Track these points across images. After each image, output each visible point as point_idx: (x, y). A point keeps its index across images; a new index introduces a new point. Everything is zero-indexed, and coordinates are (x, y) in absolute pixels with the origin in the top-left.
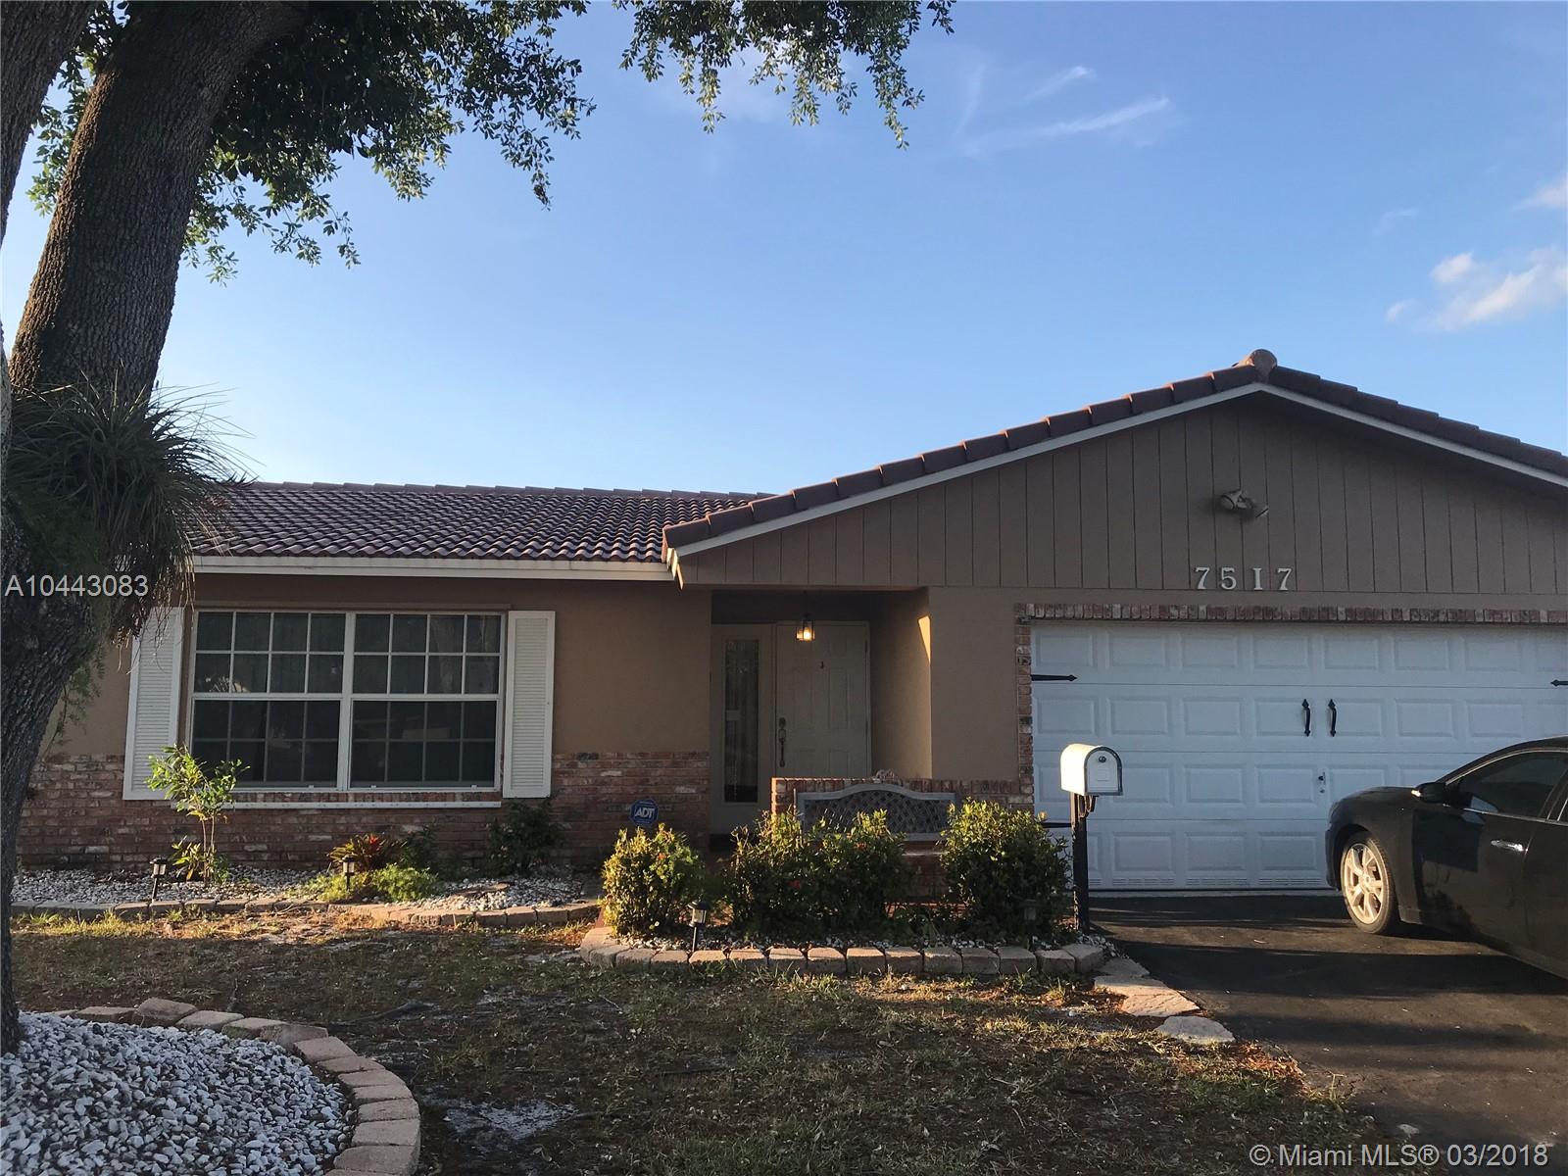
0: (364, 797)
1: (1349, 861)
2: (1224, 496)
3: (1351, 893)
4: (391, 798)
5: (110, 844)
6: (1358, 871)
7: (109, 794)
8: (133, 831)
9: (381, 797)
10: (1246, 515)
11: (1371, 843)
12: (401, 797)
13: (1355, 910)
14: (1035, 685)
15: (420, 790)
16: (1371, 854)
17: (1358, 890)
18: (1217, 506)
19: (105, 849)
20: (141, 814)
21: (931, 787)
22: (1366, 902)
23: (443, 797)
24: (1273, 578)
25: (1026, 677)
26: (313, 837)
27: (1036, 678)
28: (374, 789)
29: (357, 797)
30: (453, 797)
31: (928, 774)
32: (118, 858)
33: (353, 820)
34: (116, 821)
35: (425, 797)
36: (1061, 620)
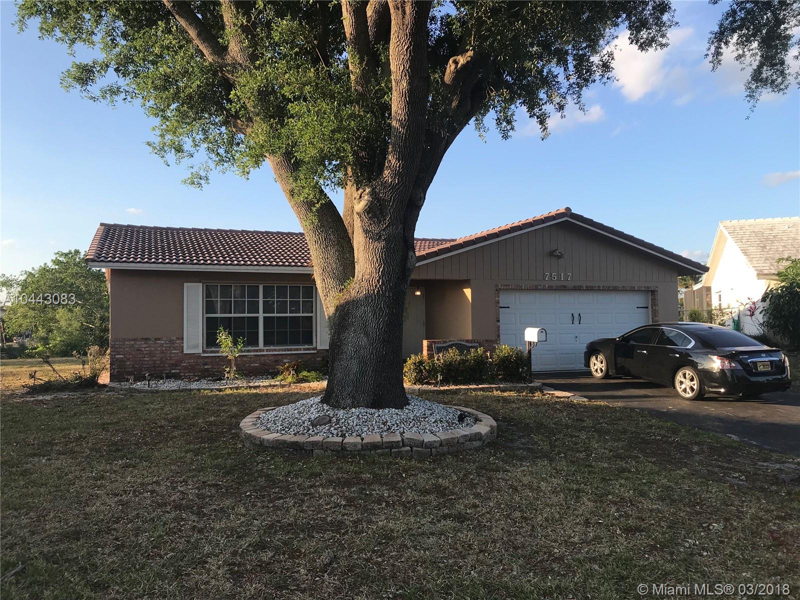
0: (270, 350)
1: (593, 360)
2: (554, 251)
3: (593, 368)
4: (279, 350)
5: (180, 370)
6: (596, 362)
7: (178, 352)
8: (188, 364)
9: (275, 350)
10: (559, 257)
11: (601, 354)
12: (282, 350)
13: (595, 373)
14: (501, 309)
15: (288, 347)
16: (601, 357)
17: (596, 367)
18: (552, 254)
19: (178, 371)
20: (191, 358)
21: (472, 342)
22: (599, 371)
23: (297, 350)
24: (566, 276)
25: (498, 306)
26: (252, 365)
27: (501, 307)
28: (272, 347)
29: (267, 350)
30: (300, 350)
31: (470, 338)
32: (183, 374)
33: (266, 358)
34: (181, 361)
35: (291, 350)
36: (508, 289)
